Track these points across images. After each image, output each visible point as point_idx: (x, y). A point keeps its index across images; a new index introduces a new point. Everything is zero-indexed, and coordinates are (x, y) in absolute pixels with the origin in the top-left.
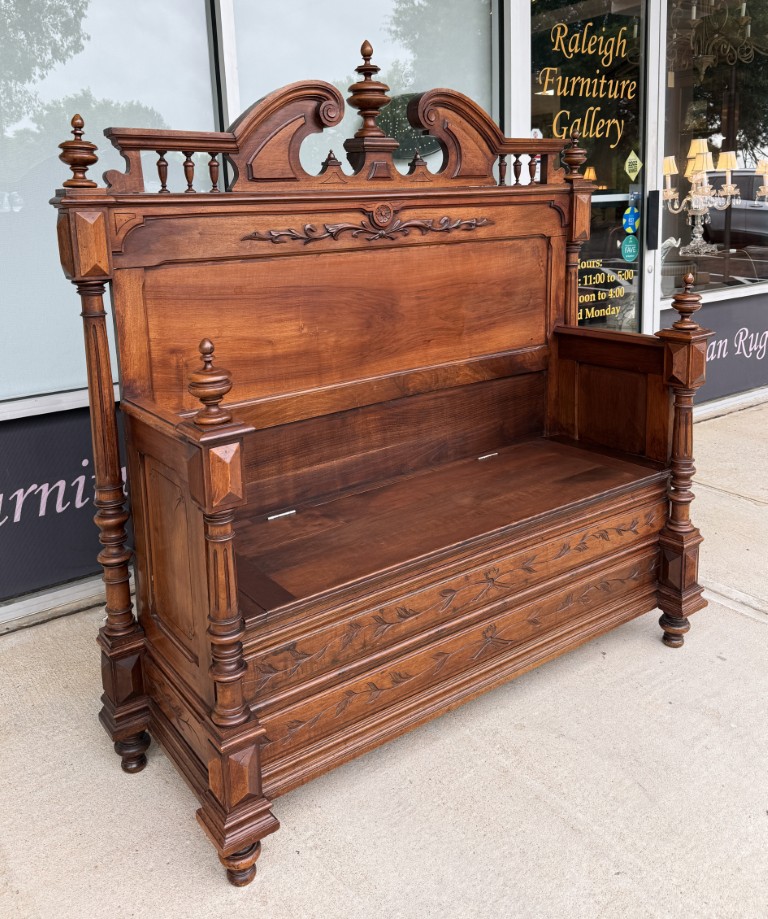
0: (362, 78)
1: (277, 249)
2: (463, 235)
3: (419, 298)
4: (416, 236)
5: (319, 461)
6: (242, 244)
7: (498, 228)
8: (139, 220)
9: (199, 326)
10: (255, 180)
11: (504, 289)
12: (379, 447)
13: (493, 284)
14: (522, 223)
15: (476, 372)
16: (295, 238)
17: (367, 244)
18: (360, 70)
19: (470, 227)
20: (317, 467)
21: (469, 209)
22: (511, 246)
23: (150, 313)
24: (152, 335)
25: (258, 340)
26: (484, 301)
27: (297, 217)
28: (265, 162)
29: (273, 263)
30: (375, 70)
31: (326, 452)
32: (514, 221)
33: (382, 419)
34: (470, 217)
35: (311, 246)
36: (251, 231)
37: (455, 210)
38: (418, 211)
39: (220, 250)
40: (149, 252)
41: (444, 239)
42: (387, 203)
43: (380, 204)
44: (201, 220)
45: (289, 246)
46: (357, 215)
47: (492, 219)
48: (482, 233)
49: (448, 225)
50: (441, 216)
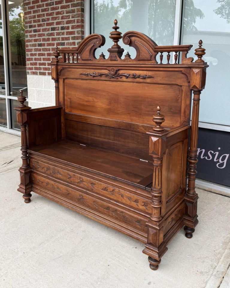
0: (114, 30)
1: (87, 78)
2: (142, 80)
3: (125, 99)
4: (124, 79)
6: (80, 76)
7: (155, 79)
8: (62, 68)
9: (73, 93)
10: (83, 60)
12: (112, 140)
14: (167, 79)
16: (91, 75)
17: (109, 79)
18: (114, 28)
19: (143, 78)
20: (95, 138)
21: (144, 71)
22: (164, 87)
24: (65, 93)
25: (84, 100)
26: (151, 105)
27: (92, 70)
28: (85, 55)
29: (88, 81)
30: (118, 28)
31: (98, 135)
32: (163, 78)
33: (114, 133)
34: (144, 74)
35: (95, 78)
36: (82, 72)
37: (138, 71)
38: (125, 71)
39: (76, 77)
40: (64, 75)
41: (133, 81)
42: (114, 68)
43: (111, 68)
44: (73, 69)
45: (90, 77)
46: (107, 71)
47: (153, 76)
48: (148, 80)
49: (134, 77)
50: (133, 73)
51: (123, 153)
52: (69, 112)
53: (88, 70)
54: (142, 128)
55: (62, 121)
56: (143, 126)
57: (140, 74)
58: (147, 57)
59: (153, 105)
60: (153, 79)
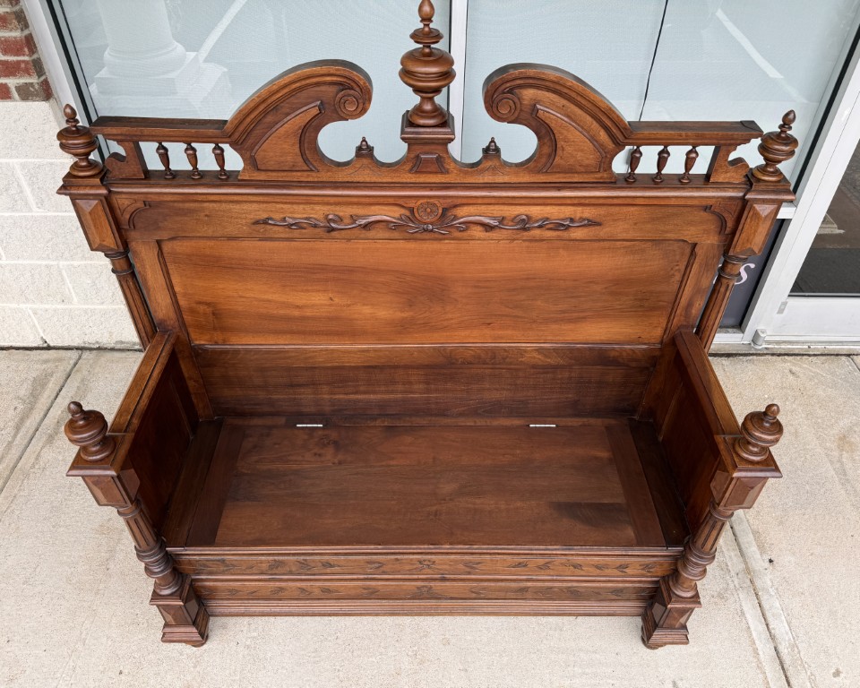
0: (418, 46)
1: (296, 235)
2: (548, 234)
3: (476, 287)
4: (476, 232)
5: (356, 393)
6: (254, 227)
7: (607, 229)
8: (140, 204)
9: (221, 286)
10: (261, 170)
11: (606, 288)
12: (420, 393)
13: (591, 282)
14: (650, 226)
15: (546, 356)
16: (316, 226)
17: (408, 237)
19: (559, 226)
20: (352, 397)
21: (563, 209)
22: (629, 247)
23: (171, 272)
25: (284, 303)
26: (572, 297)
27: (317, 209)
28: (271, 154)
30: (438, 36)
31: (362, 388)
32: (635, 224)
33: (426, 374)
34: (562, 217)
35: (336, 235)
36: (262, 216)
37: (539, 209)
38: (483, 209)
39: (231, 232)
40: (158, 228)
41: (518, 236)
42: (433, 201)
43: (423, 201)
44: (206, 206)
45: (309, 233)
46: (396, 208)
47: (598, 220)
48: (578, 234)
49: (524, 224)
50: (516, 213)
51: (461, 415)
52: (216, 343)
53: (295, 207)
54: (535, 355)
55: (186, 375)
56: (539, 350)
57: (549, 216)
58: (587, 162)
59: (580, 297)
60: (598, 228)
